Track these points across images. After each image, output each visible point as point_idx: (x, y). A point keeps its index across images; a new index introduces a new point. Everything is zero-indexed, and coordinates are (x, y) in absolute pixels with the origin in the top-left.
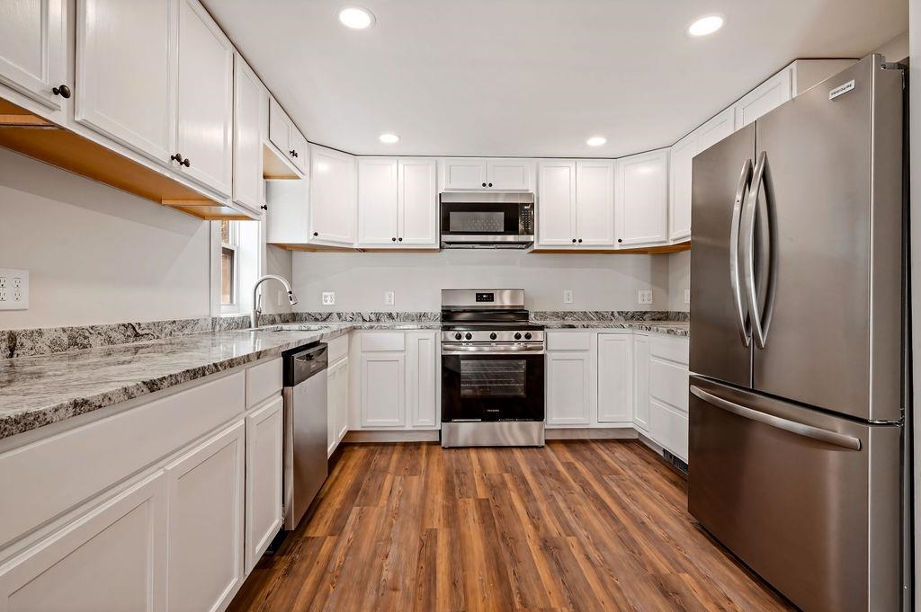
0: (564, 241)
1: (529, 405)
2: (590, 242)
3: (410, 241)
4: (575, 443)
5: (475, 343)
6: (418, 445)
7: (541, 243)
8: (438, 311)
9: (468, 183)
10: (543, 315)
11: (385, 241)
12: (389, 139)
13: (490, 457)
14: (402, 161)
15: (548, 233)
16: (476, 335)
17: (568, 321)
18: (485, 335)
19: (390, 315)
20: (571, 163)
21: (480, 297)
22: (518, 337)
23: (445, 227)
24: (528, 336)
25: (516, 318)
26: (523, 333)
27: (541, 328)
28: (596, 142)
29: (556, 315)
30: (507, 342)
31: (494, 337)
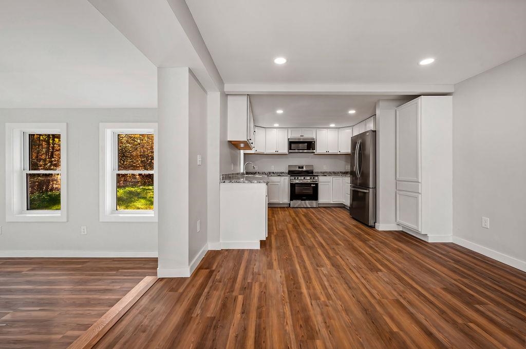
0: (324, 151)
1: (314, 196)
2: (331, 152)
3: (280, 152)
4: (328, 207)
5: (299, 180)
6: (284, 207)
7: (317, 152)
8: (287, 171)
9: (296, 135)
10: (318, 173)
11: (273, 151)
12: (276, 125)
13: (304, 209)
14: (278, 129)
15: (319, 149)
16: (300, 178)
17: (324, 174)
18: (302, 178)
19: (273, 172)
20: (326, 130)
21: (299, 168)
22: (311, 178)
23: (290, 148)
24: (314, 178)
25: (310, 173)
26: (312, 177)
27: (317, 176)
28: (332, 125)
29: (321, 172)
30: (308, 180)
31: (304, 178)
